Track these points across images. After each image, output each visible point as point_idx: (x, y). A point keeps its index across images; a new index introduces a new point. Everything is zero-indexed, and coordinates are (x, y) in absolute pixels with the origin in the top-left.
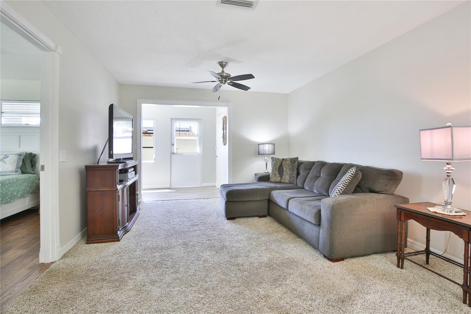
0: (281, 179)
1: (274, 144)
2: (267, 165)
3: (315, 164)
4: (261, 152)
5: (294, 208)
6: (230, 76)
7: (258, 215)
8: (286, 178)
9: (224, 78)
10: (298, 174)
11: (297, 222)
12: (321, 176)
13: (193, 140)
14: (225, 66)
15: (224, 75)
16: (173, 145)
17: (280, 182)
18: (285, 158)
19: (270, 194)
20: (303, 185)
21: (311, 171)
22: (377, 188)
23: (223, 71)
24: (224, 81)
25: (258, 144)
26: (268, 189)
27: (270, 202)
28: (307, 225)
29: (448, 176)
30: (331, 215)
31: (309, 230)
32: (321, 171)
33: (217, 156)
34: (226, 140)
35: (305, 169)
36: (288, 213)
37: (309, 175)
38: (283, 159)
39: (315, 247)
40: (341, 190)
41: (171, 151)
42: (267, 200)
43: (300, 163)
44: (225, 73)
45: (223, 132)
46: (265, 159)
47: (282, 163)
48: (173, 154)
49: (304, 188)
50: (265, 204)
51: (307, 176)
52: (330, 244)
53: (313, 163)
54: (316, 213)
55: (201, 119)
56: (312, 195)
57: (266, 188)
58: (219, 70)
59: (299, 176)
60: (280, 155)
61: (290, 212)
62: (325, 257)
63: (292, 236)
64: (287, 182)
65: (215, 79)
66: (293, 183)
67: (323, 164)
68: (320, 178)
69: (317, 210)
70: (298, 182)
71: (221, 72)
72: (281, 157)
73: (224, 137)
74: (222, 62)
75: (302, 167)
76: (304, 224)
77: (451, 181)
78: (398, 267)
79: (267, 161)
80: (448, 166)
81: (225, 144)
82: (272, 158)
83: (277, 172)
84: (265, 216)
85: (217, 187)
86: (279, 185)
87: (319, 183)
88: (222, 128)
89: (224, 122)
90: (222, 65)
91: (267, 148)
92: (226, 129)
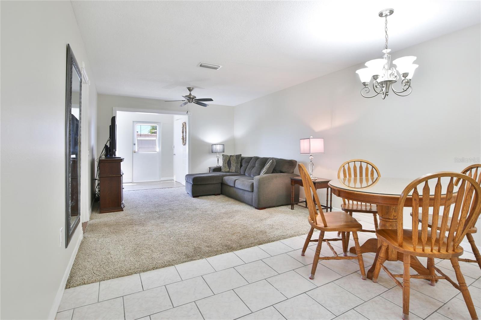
0: (230, 170)
1: (224, 145)
2: (218, 160)
3: (253, 158)
4: (214, 151)
5: (238, 185)
6: (195, 97)
7: (214, 193)
8: (233, 169)
9: (190, 99)
10: (241, 166)
11: (240, 193)
12: (256, 166)
13: (153, 140)
14: (191, 91)
15: (192, 97)
16: (135, 144)
17: (229, 172)
18: (232, 155)
19: (222, 179)
20: (245, 173)
21: (250, 163)
22: (284, 170)
23: (190, 94)
24: (191, 101)
25: (212, 145)
26: (221, 176)
27: (223, 184)
28: (246, 193)
29: (311, 161)
30: (259, 184)
31: (247, 196)
32: (256, 163)
33: (175, 155)
34: (186, 141)
35: (246, 162)
36: (235, 189)
37: (248, 166)
38: (231, 156)
39: (251, 205)
40: (265, 171)
41: (133, 150)
42: (220, 184)
43: (243, 159)
44: (192, 96)
45: (182, 135)
46: (217, 156)
47: (230, 158)
48: (135, 152)
49: (245, 175)
50: (220, 186)
51: (247, 167)
52: (258, 200)
53: (251, 158)
54: (251, 185)
55: (160, 123)
56: (250, 177)
57: (220, 176)
58: (188, 93)
59: (242, 167)
60: (228, 153)
61: (236, 188)
62: (256, 208)
63: (238, 202)
64: (234, 171)
65: (184, 99)
66: (237, 172)
67: (257, 158)
68: (255, 167)
69: (251, 183)
70: (241, 171)
71: (188, 95)
72: (229, 155)
73: (184, 139)
74: (190, 88)
75: (244, 161)
76: (245, 193)
77: (312, 164)
78: (292, 209)
79: (219, 158)
80: (311, 157)
81: (185, 145)
82: (223, 155)
83: (227, 165)
84: (219, 194)
85: (175, 180)
86: (228, 174)
87: (254, 170)
88: (182, 131)
89: (183, 126)
90: (190, 89)
91: (219, 148)
92: (186, 132)
